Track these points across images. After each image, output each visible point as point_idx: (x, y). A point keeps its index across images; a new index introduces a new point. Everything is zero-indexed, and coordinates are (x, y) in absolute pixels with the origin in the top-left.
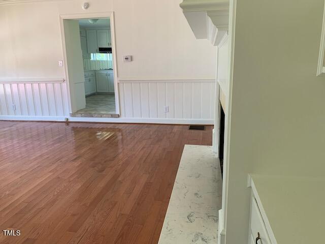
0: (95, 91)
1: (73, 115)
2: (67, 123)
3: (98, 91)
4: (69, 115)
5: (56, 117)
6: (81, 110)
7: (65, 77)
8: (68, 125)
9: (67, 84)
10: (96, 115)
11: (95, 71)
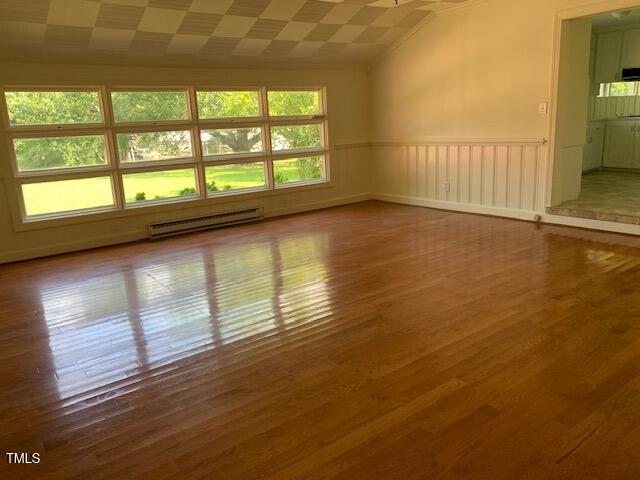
0: (600, 165)
1: (552, 210)
2: (538, 223)
3: (606, 164)
4: (544, 209)
5: (517, 210)
6: (570, 202)
7: (547, 135)
8: (539, 228)
9: (550, 150)
10: (603, 216)
11: (606, 120)
